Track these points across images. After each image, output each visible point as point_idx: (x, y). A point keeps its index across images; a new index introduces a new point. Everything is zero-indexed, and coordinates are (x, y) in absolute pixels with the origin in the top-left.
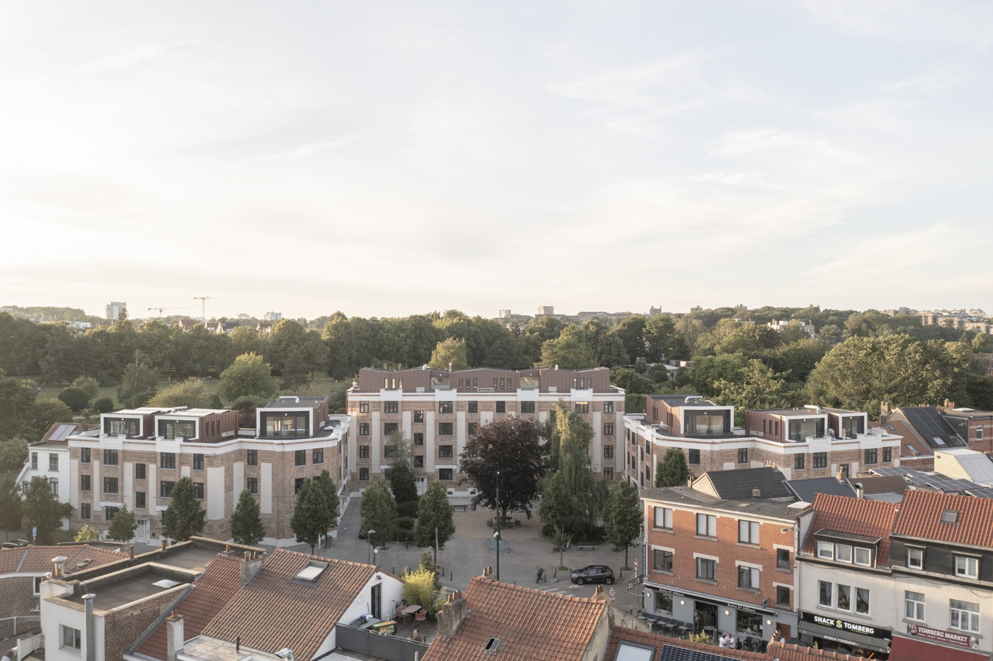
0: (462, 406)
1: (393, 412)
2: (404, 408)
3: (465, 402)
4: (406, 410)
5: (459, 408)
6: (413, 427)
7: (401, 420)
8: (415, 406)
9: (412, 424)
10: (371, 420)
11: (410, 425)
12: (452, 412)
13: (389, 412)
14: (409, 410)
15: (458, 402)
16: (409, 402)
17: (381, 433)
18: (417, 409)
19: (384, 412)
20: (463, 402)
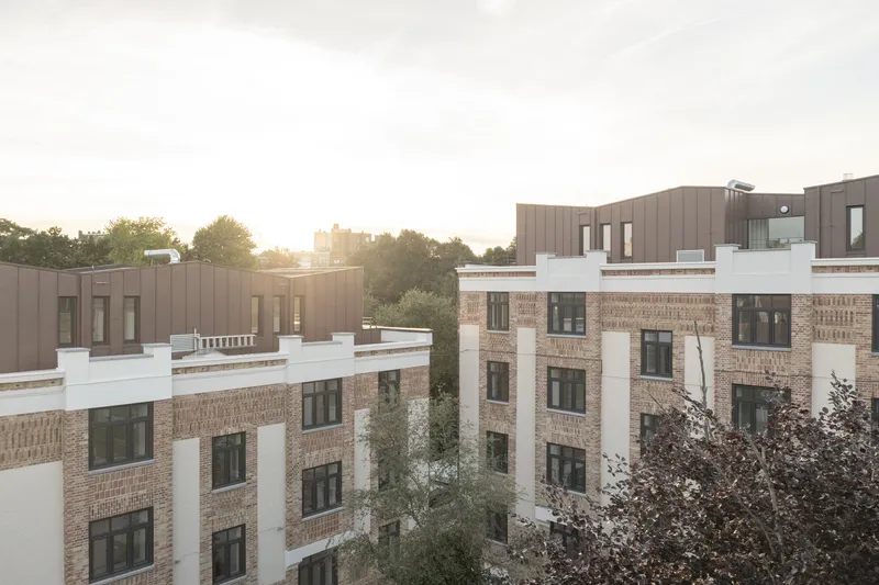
0: (840, 319)
1: (574, 332)
2: (608, 319)
3: (855, 298)
4: (613, 326)
5: (821, 327)
6: (638, 389)
7: (599, 359)
8: (645, 313)
9: (633, 380)
10: (513, 353)
11: (627, 384)
12: (788, 344)
13: (561, 331)
14: (624, 326)
15: (817, 300)
16: (625, 297)
17: (537, 400)
18: (652, 323)
19: (545, 328)
20: (842, 299)
